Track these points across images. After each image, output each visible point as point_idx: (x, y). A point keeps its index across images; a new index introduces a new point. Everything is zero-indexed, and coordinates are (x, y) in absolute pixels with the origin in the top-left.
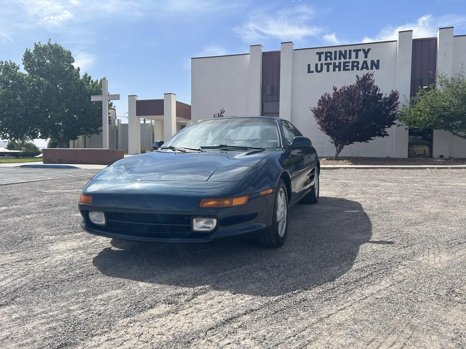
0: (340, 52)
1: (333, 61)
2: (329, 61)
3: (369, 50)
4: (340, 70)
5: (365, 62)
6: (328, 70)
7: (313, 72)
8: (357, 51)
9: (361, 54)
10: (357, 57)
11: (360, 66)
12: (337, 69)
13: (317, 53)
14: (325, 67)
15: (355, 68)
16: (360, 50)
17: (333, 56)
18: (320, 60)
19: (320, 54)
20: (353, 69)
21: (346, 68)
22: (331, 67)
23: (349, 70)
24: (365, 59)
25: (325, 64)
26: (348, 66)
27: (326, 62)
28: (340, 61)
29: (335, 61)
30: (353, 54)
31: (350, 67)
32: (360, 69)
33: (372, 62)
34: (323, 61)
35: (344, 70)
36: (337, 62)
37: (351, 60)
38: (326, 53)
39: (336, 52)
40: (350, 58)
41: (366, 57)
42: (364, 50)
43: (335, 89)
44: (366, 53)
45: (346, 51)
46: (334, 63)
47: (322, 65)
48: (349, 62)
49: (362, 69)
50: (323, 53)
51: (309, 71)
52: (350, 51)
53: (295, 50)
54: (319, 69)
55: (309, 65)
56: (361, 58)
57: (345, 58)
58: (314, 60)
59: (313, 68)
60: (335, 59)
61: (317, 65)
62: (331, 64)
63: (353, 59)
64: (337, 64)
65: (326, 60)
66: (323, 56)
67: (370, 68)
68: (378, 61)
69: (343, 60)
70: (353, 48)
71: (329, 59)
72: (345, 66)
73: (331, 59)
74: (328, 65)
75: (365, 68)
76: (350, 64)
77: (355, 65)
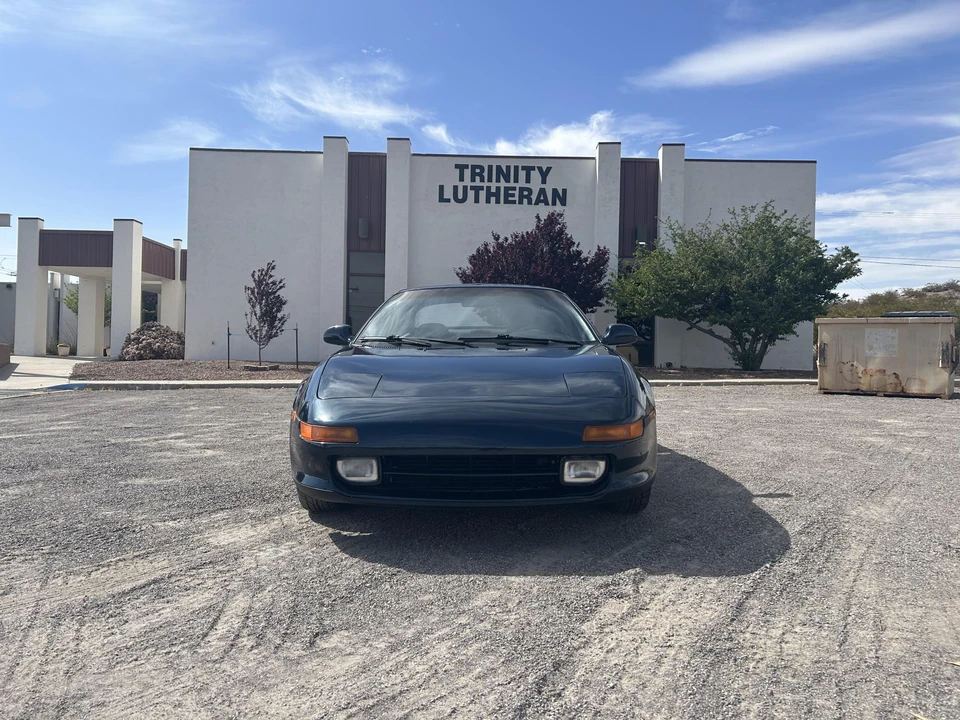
0: (499, 168)
1: (486, 184)
2: (478, 183)
3: (549, 169)
4: (498, 202)
5: (542, 191)
6: (477, 200)
7: (448, 201)
8: (528, 170)
9: (535, 175)
10: (528, 180)
11: (534, 197)
12: (493, 199)
13: (457, 166)
14: (471, 194)
15: (525, 201)
16: (533, 168)
17: (486, 174)
18: (462, 179)
19: (461, 168)
20: (521, 202)
21: (510, 199)
22: (483, 195)
23: (514, 202)
24: (543, 186)
25: (472, 188)
26: (513, 195)
27: (473, 184)
28: (498, 185)
29: (489, 184)
30: (522, 174)
31: (516, 198)
32: (533, 202)
33: (555, 191)
34: (467, 182)
35: (507, 201)
36: (493, 186)
37: (517, 186)
38: (474, 167)
39: (490, 167)
40: (516, 181)
41: (544, 181)
42: (540, 169)
43: (497, 238)
44: (544, 174)
45: (508, 168)
46: (489, 188)
47: (465, 188)
48: (514, 189)
49: (536, 203)
50: (467, 166)
51: (442, 199)
52: (516, 168)
53: (414, 155)
54: (460, 196)
55: (441, 188)
56: (536, 184)
57: (508, 181)
58: (451, 179)
59: (448, 194)
60: (490, 180)
61: (456, 188)
62: (482, 188)
63: (522, 183)
64: (493, 190)
65: (473, 180)
66: (467, 173)
67: (550, 203)
68: (564, 191)
69: (503, 184)
70: (521, 163)
71: (478, 178)
72: (507, 195)
73: (482, 180)
74: (477, 190)
75: (542, 201)
76: (517, 193)
77: (525, 195)
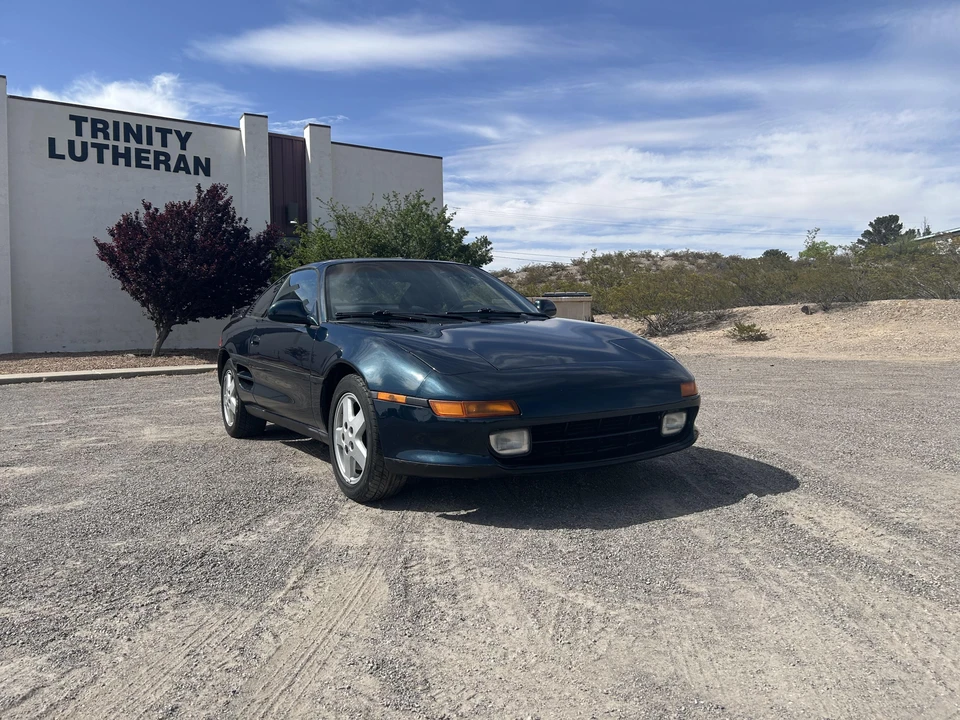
0: (127, 126)
1: (111, 142)
2: (100, 139)
3: (188, 135)
4: (128, 164)
5: (182, 158)
6: (101, 160)
7: (62, 157)
8: (164, 132)
9: (172, 139)
10: (164, 144)
11: (173, 163)
12: (122, 161)
13: (72, 117)
14: (93, 153)
15: (162, 166)
16: (170, 131)
17: (111, 131)
18: (79, 133)
19: (79, 121)
20: (157, 168)
21: (143, 162)
22: (108, 155)
23: (149, 167)
24: (183, 152)
25: (94, 145)
26: (147, 159)
27: (95, 141)
28: (127, 145)
29: (116, 143)
30: (157, 137)
31: (151, 162)
32: (172, 169)
33: (197, 160)
34: (87, 136)
35: (139, 165)
36: (122, 146)
37: (152, 149)
38: (95, 122)
39: (116, 124)
40: (150, 142)
41: (183, 147)
42: (178, 133)
43: (147, 207)
44: (184, 140)
45: (139, 127)
46: (115, 148)
47: (84, 145)
48: (148, 152)
49: (176, 170)
50: (86, 119)
51: (53, 154)
52: (149, 129)
53: (12, 97)
54: (78, 153)
55: (52, 142)
56: (173, 148)
57: (139, 141)
58: (65, 133)
59: (62, 148)
60: (117, 138)
61: (71, 144)
62: (107, 147)
63: (157, 145)
64: (122, 150)
65: (94, 136)
66: (87, 127)
67: (192, 170)
68: (208, 160)
69: (133, 145)
70: (155, 124)
71: (100, 135)
72: (139, 159)
73: (106, 137)
74: (100, 148)
75: (182, 169)
76: (151, 156)
77: (162, 160)
